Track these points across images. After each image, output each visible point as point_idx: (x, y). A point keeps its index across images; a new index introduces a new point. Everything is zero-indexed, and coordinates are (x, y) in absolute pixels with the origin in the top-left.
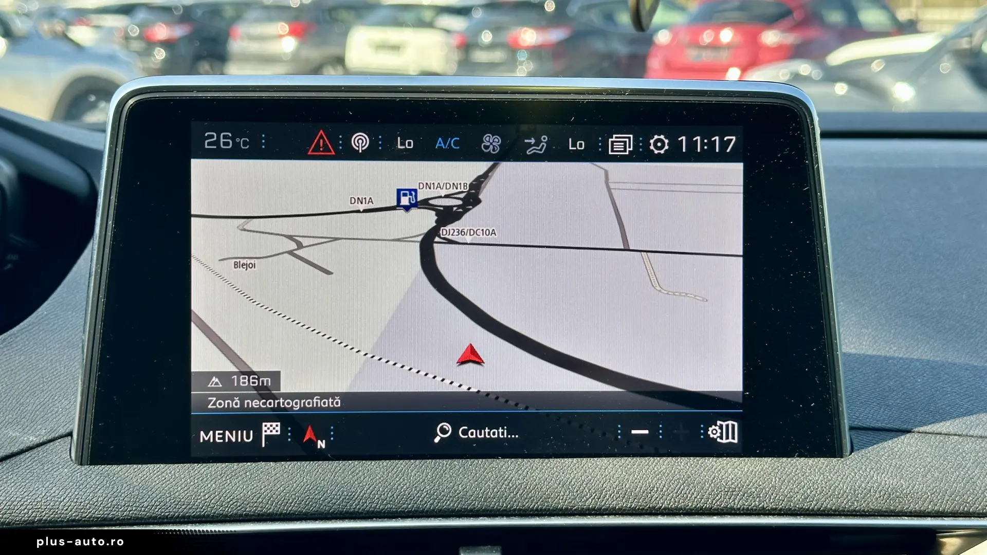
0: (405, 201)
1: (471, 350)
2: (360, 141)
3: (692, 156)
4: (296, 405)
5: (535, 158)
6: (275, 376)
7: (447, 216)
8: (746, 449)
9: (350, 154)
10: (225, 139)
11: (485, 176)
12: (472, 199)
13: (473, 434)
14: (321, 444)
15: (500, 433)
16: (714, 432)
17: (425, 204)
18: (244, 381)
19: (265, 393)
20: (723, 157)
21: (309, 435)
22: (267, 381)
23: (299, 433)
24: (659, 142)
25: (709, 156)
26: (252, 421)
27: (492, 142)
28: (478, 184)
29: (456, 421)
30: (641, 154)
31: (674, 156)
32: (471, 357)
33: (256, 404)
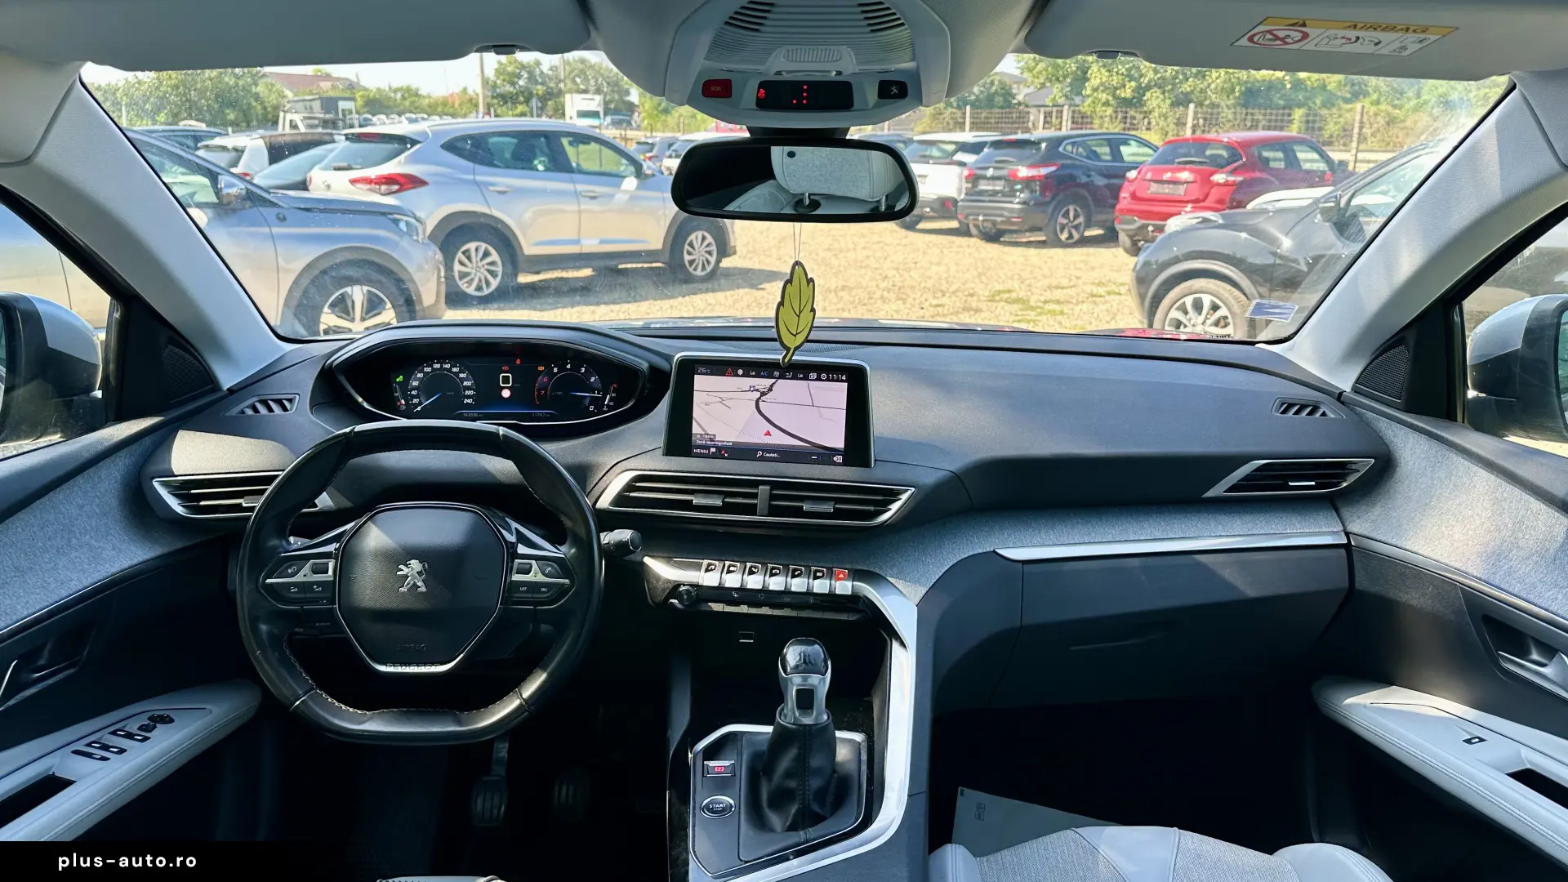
0: (752, 389)
1: (768, 432)
2: (740, 372)
3: (833, 380)
4: (720, 444)
5: (788, 379)
6: (715, 435)
7: (763, 394)
8: (845, 463)
9: (739, 376)
10: (704, 370)
11: (774, 383)
12: (770, 389)
13: (768, 455)
14: (726, 455)
15: (776, 455)
16: (835, 459)
17: (757, 390)
18: (706, 436)
19: (711, 440)
20: (842, 381)
21: (723, 452)
22: (712, 437)
23: (720, 451)
24: (824, 376)
25: (838, 380)
26: (708, 447)
27: (777, 374)
28: (772, 386)
29: (763, 451)
30: (819, 379)
31: (828, 380)
32: (768, 434)
33: (709, 443)
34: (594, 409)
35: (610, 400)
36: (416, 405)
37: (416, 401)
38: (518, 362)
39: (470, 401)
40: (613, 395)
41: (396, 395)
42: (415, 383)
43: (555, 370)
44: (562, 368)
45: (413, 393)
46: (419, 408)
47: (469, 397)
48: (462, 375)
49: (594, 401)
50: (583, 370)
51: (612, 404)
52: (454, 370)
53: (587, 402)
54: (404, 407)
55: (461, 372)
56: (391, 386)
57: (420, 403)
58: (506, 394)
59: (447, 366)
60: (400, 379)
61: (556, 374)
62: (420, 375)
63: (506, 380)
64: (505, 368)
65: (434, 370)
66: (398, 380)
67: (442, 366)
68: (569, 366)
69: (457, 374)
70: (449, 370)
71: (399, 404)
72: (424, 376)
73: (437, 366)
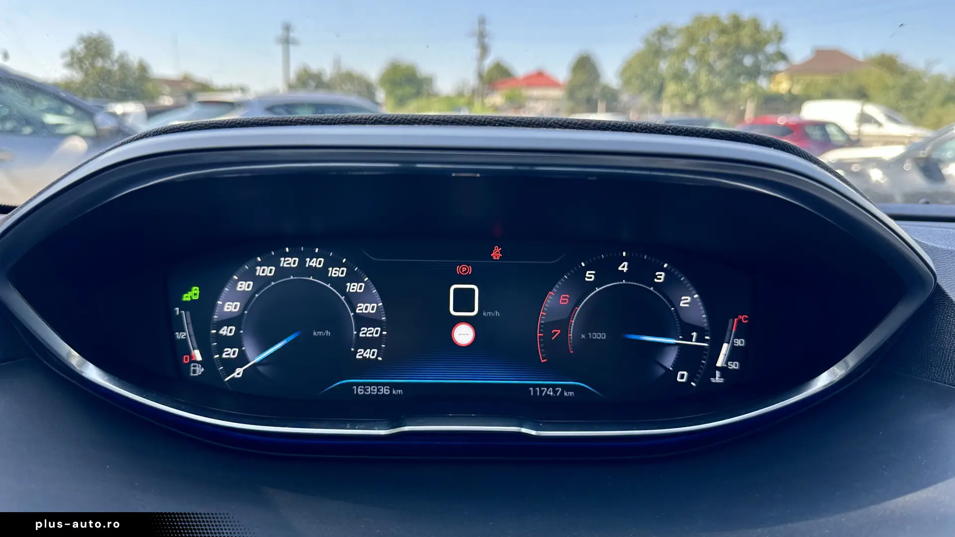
34: (690, 379)
35: (731, 357)
36: (231, 365)
37: (230, 353)
38: (496, 254)
39: (369, 354)
40: (739, 342)
41: (180, 336)
42: (231, 307)
43: (590, 276)
44: (607, 272)
45: (225, 331)
46: (239, 372)
47: (368, 343)
48: (353, 287)
49: (687, 358)
50: (661, 277)
51: (734, 366)
52: (335, 272)
53: (669, 360)
54: (200, 370)
55: (352, 277)
56: (170, 313)
57: (242, 359)
58: (464, 335)
59: (315, 263)
60: (193, 294)
61: (592, 285)
62: (244, 286)
63: (464, 299)
64: (464, 269)
65: (282, 272)
66: (186, 297)
67: (302, 262)
68: (624, 267)
69: (340, 284)
70: (322, 273)
71: (185, 360)
72: (256, 290)
73: (289, 262)
